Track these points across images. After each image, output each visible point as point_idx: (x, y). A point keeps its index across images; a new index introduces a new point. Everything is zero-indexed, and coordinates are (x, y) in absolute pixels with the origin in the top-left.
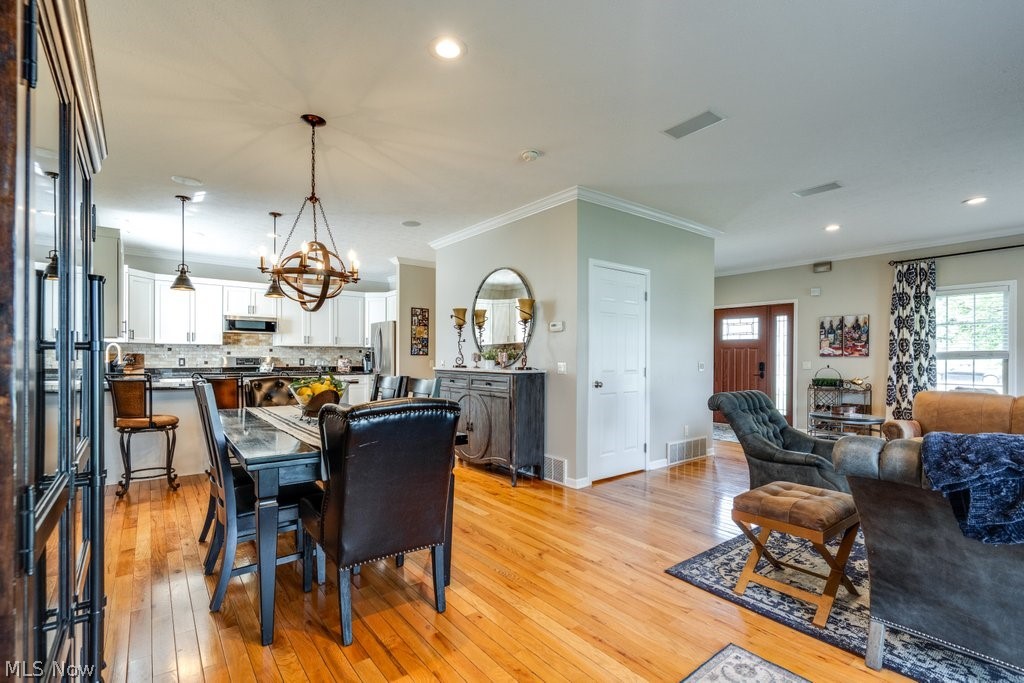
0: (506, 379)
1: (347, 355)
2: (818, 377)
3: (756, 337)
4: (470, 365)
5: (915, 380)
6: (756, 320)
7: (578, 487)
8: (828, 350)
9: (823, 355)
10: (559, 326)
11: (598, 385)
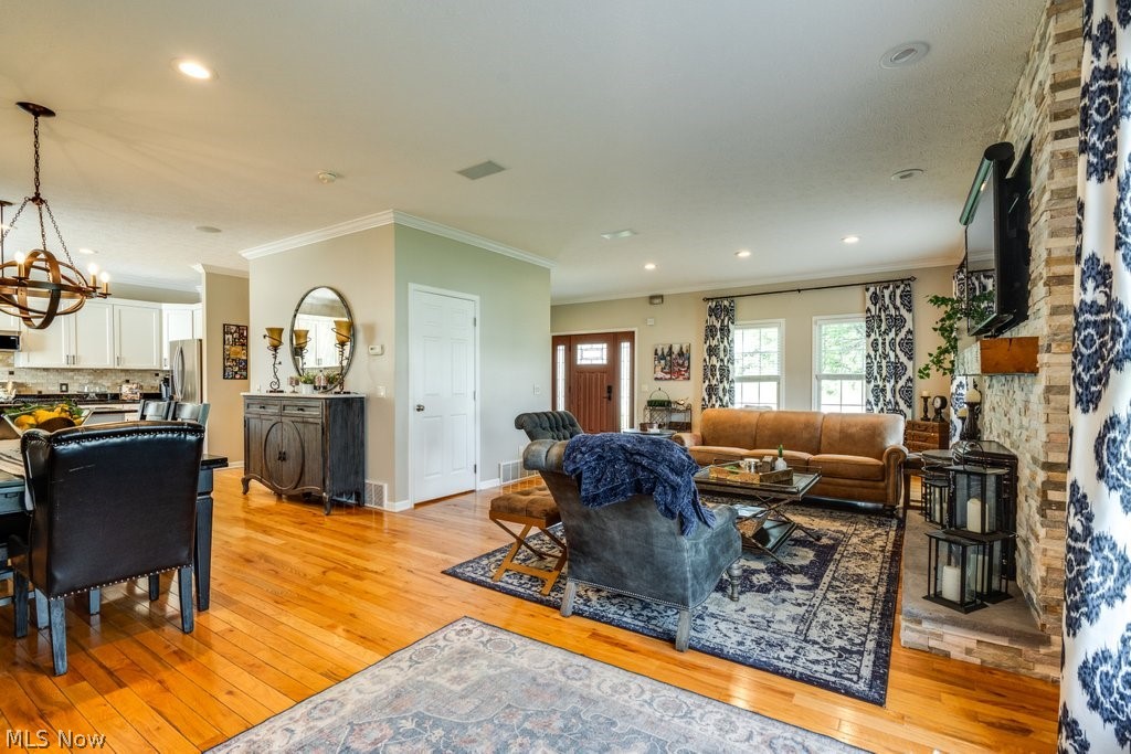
0: (319, 403)
1: (136, 379)
2: (653, 398)
3: (605, 362)
4: (288, 390)
5: (721, 400)
6: (605, 346)
7: (397, 510)
8: (660, 375)
9: (656, 379)
10: (378, 350)
11: (420, 409)
